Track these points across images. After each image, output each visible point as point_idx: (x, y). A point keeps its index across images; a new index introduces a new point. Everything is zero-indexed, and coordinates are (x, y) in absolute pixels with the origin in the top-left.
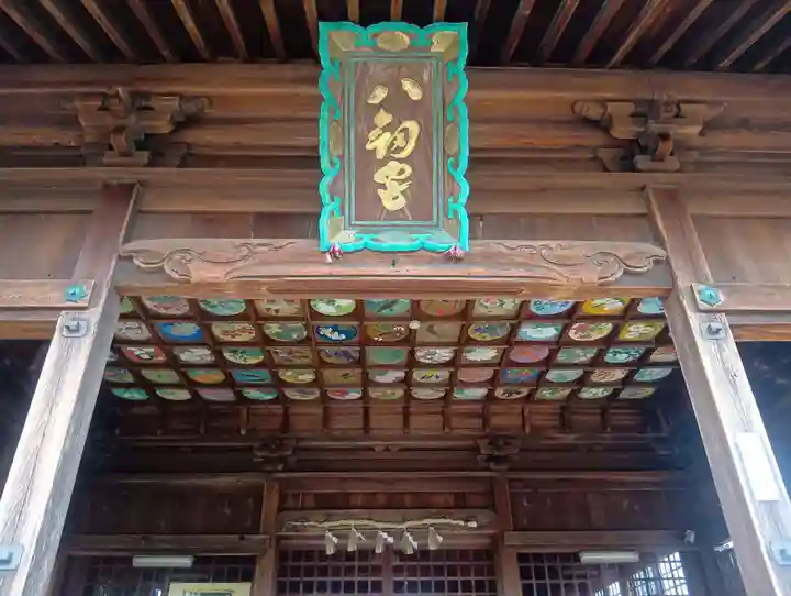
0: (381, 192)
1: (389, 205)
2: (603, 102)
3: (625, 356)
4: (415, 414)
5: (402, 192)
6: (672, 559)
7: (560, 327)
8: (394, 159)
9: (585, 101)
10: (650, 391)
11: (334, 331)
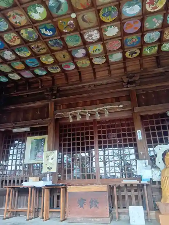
4: (97, 72)
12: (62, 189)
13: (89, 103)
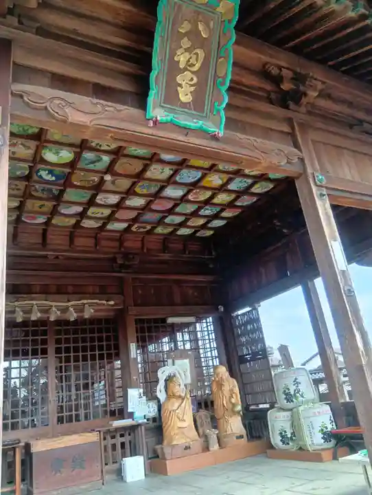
0: (179, 88)
1: (183, 98)
2: (280, 68)
3: (210, 211)
4: (77, 236)
5: (191, 92)
6: (208, 321)
7: (185, 191)
8: (189, 71)
9: (272, 65)
10: (212, 232)
11: (49, 173)
12: (17, 449)
13: (54, 289)
